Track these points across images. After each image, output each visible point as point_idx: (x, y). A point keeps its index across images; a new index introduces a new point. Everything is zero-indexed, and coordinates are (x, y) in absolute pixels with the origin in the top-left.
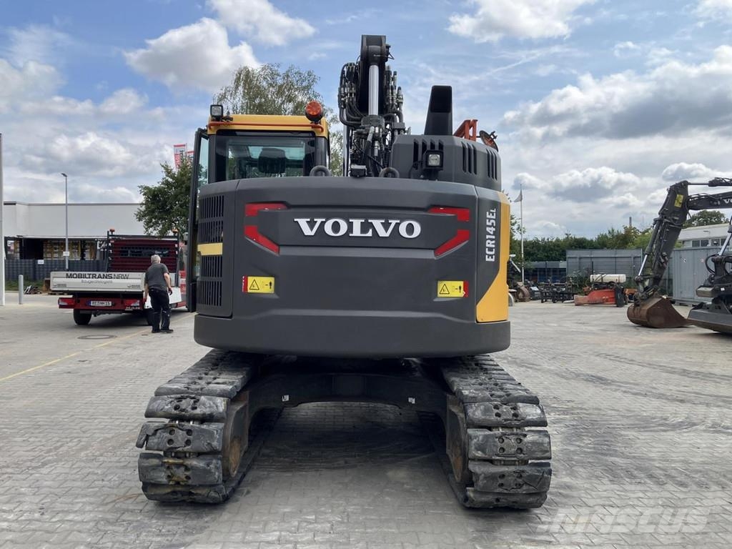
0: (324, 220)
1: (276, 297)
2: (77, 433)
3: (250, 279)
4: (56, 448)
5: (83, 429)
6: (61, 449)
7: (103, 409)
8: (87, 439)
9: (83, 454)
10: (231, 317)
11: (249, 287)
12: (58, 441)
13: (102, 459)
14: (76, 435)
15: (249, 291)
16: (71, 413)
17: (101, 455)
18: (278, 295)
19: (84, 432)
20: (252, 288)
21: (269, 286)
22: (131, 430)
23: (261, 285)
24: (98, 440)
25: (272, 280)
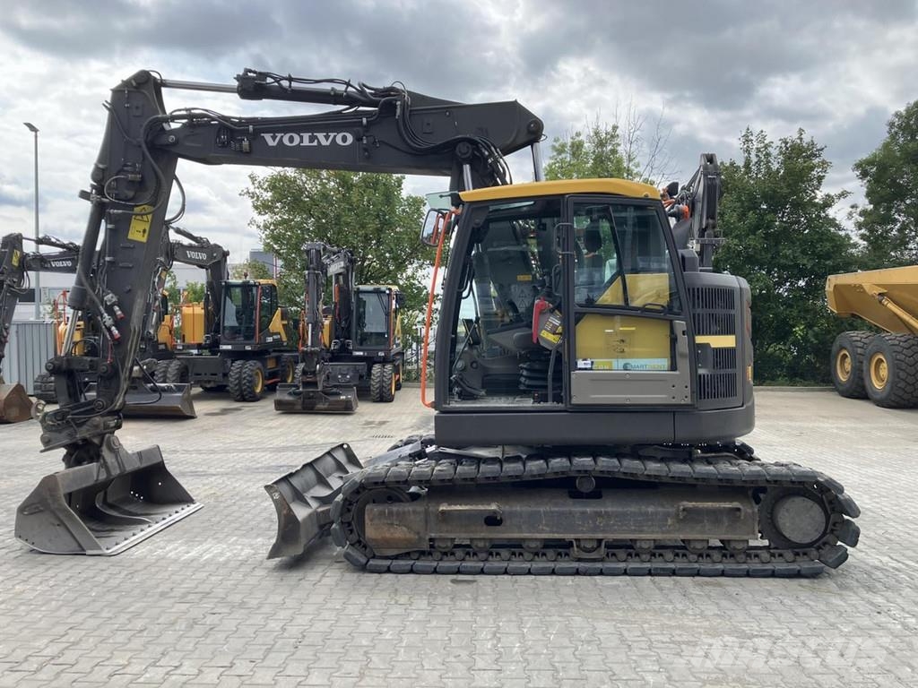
10: (743, 405)
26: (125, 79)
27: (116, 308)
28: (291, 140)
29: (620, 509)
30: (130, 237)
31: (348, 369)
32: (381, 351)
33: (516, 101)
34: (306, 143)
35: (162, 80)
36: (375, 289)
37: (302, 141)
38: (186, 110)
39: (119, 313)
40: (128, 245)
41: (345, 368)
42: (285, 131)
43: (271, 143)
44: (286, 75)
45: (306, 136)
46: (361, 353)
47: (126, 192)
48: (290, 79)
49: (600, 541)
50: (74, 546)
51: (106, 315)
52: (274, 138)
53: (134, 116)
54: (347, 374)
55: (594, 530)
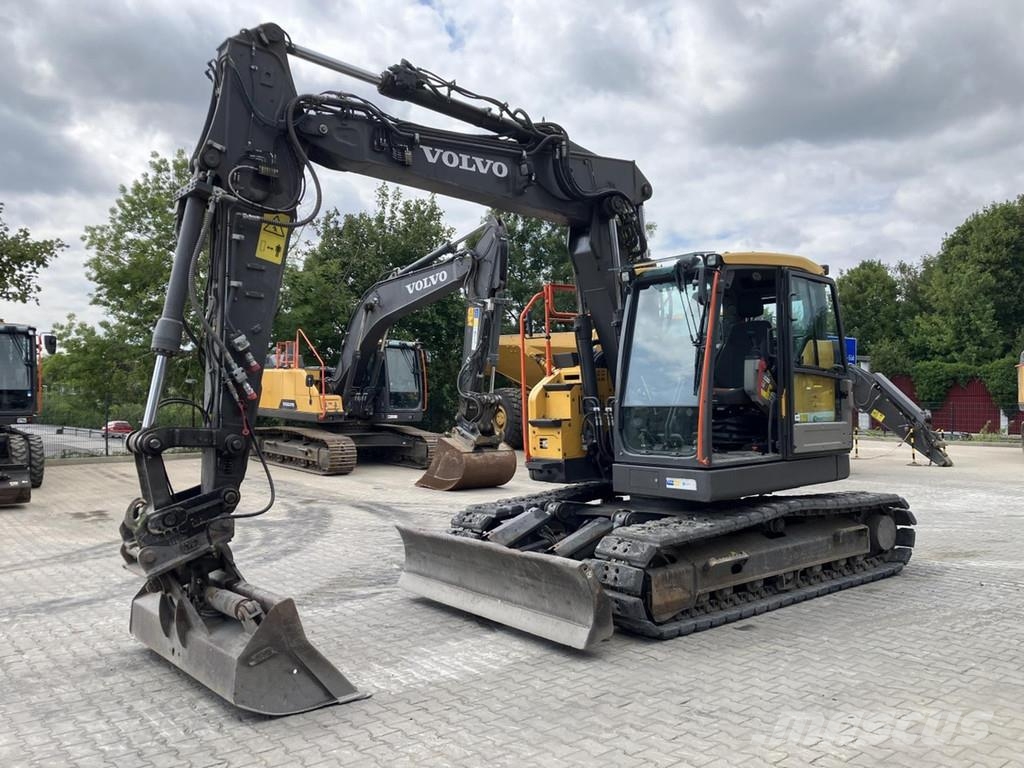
2: (954, 639)
4: (980, 624)
5: (946, 643)
6: (974, 623)
7: (908, 675)
8: (943, 628)
9: (949, 614)
12: (979, 633)
13: (930, 606)
14: (956, 636)
16: (965, 678)
17: (929, 609)
19: (946, 638)
22: (884, 629)
24: (929, 624)
26: (249, 28)
27: (250, 356)
28: (451, 160)
29: (811, 541)
30: (259, 254)
33: (633, 162)
34: (465, 166)
35: (290, 43)
37: (460, 163)
38: (339, 94)
39: (255, 363)
40: (257, 266)
42: (446, 147)
43: (431, 159)
44: (449, 80)
45: (465, 158)
47: (253, 190)
48: (452, 87)
49: (795, 572)
50: (320, 696)
51: (234, 366)
52: (433, 153)
53: (263, 85)
55: (793, 563)
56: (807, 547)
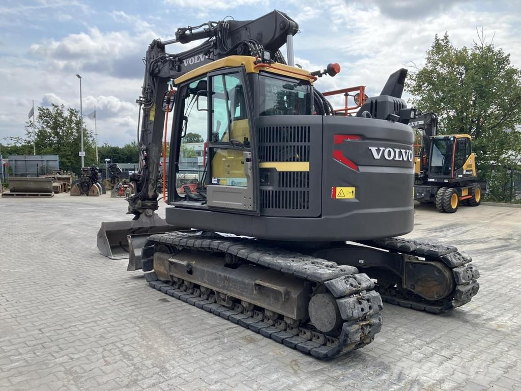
0: (384, 149)
1: (357, 201)
3: (338, 189)
10: (320, 216)
11: (337, 195)
15: (337, 197)
18: (358, 199)
20: (339, 195)
21: (351, 194)
23: (346, 193)
25: (353, 189)
30: (150, 119)
31: (423, 190)
32: (446, 179)
34: (196, 61)
36: (445, 137)
39: (145, 154)
40: (149, 122)
41: (421, 189)
45: (196, 58)
46: (433, 180)
48: (191, 29)
52: (187, 61)
54: (422, 193)
55: (224, 287)
56: (235, 281)
